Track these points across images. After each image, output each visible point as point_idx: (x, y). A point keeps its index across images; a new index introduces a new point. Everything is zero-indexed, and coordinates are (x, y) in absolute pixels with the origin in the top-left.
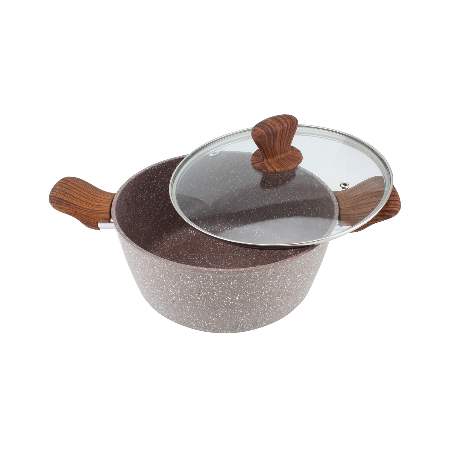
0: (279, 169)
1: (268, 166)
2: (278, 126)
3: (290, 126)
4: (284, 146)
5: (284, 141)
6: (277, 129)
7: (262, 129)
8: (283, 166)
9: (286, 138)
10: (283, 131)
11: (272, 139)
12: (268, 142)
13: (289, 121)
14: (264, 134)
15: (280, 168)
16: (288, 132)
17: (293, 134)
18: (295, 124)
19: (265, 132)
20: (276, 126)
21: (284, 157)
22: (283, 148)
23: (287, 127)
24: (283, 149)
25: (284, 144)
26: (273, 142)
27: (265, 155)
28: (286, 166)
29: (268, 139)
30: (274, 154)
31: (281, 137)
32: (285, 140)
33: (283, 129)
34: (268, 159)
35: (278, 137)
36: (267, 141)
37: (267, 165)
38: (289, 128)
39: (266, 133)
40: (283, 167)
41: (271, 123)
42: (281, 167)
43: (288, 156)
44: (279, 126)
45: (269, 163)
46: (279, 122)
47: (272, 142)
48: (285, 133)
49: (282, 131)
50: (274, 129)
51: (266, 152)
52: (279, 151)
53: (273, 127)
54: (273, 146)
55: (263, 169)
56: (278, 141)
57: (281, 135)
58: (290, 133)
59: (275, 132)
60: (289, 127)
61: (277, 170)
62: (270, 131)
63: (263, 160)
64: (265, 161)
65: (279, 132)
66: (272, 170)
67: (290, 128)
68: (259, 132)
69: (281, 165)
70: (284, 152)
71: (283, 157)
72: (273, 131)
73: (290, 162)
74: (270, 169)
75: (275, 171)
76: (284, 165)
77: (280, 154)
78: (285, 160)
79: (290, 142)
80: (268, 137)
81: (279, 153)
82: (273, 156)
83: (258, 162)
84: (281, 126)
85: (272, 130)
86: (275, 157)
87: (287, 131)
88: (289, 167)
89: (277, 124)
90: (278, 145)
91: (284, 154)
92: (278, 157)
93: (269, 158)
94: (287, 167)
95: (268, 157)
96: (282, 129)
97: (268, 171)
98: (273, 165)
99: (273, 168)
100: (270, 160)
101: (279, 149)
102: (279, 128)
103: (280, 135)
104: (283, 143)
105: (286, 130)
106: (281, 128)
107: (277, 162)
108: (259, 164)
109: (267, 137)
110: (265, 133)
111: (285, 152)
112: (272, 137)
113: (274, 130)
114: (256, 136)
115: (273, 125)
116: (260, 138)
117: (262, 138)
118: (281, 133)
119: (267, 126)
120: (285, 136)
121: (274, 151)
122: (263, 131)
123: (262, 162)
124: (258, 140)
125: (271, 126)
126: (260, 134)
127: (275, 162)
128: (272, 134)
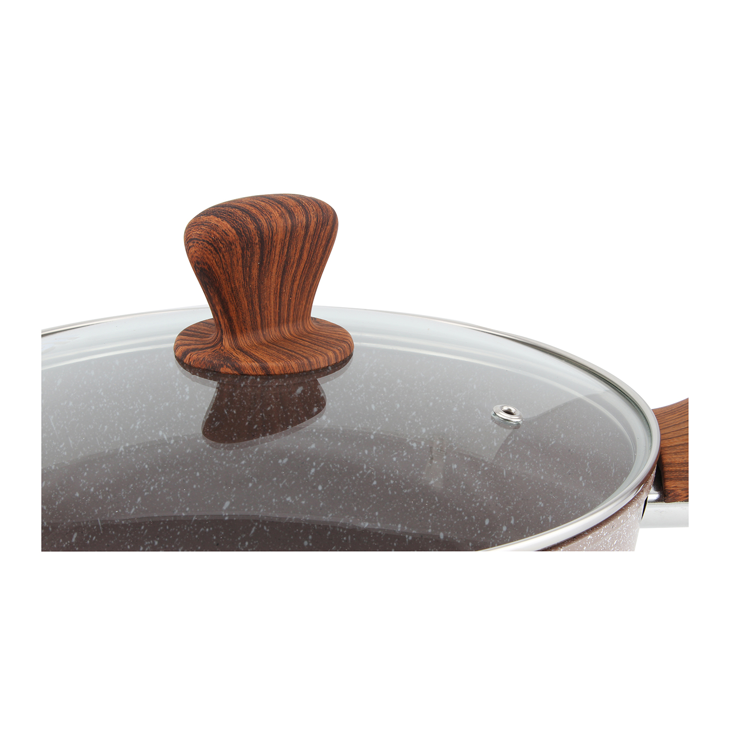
0: (281, 364)
1: (241, 357)
2: (276, 214)
3: (316, 224)
4: (294, 295)
5: (295, 276)
6: (274, 224)
7: (224, 219)
8: (291, 355)
9: (302, 265)
10: (291, 233)
11: (257, 257)
12: (240, 268)
13: (310, 208)
14: (231, 234)
15: (283, 360)
16: (307, 246)
17: (322, 259)
18: (330, 223)
19: (233, 227)
20: (271, 213)
21: (291, 334)
22: (290, 301)
23: (304, 222)
24: (289, 305)
25: (292, 289)
26: (260, 270)
27: (230, 320)
28: (303, 356)
29: (243, 256)
30: (259, 319)
31: (284, 258)
32: (296, 272)
33: (294, 226)
34: (239, 335)
35: (277, 258)
36: (240, 262)
37: (234, 354)
38: (311, 229)
39: (237, 232)
40: (290, 357)
41: (251, 205)
42: (284, 357)
43: (305, 333)
44: (282, 215)
45: (241, 350)
46: (279, 206)
47: (255, 272)
48: (300, 245)
49: (288, 235)
50: (263, 222)
51: (232, 308)
52: (274, 312)
53: (260, 217)
54: (259, 288)
55: (222, 366)
56: (274, 271)
57: (286, 250)
58: (315, 252)
59: (266, 231)
60: (313, 225)
61: (274, 365)
62: (252, 227)
63: (221, 340)
64: (226, 343)
65: (280, 236)
66: (256, 365)
67: (315, 230)
68: (215, 228)
69: (287, 353)
70: (291, 319)
71: (287, 335)
72: (259, 228)
73: (316, 347)
74: (246, 363)
75: (265, 368)
76: (295, 353)
77: (279, 323)
78: (297, 343)
79: (312, 285)
80: (243, 249)
81: (277, 319)
82: (254, 329)
83: (202, 349)
84: (287, 216)
85: (257, 223)
86: (260, 331)
87: (305, 238)
88: (313, 360)
89: (274, 209)
90: (273, 285)
91: (290, 324)
92: (273, 333)
93: (241, 332)
94: (306, 358)
95: (237, 330)
96: (289, 227)
97: (238, 369)
98: (256, 354)
99: (257, 360)
100: (244, 341)
101: (275, 303)
102: (281, 222)
103: (282, 248)
104: (290, 283)
105: (303, 233)
106: (286, 221)
107: (268, 347)
108: (206, 353)
109: (239, 248)
110: (234, 231)
111: (295, 320)
112: (257, 249)
113: (265, 225)
114: (204, 241)
115: (262, 210)
116: (215, 249)
117: (223, 250)
118: (287, 244)
119: (240, 213)
120: (297, 257)
121: (260, 309)
122: (229, 226)
123: (218, 348)
124: (210, 257)
125: (254, 211)
126: (215, 236)
127: (263, 344)
128: (257, 241)
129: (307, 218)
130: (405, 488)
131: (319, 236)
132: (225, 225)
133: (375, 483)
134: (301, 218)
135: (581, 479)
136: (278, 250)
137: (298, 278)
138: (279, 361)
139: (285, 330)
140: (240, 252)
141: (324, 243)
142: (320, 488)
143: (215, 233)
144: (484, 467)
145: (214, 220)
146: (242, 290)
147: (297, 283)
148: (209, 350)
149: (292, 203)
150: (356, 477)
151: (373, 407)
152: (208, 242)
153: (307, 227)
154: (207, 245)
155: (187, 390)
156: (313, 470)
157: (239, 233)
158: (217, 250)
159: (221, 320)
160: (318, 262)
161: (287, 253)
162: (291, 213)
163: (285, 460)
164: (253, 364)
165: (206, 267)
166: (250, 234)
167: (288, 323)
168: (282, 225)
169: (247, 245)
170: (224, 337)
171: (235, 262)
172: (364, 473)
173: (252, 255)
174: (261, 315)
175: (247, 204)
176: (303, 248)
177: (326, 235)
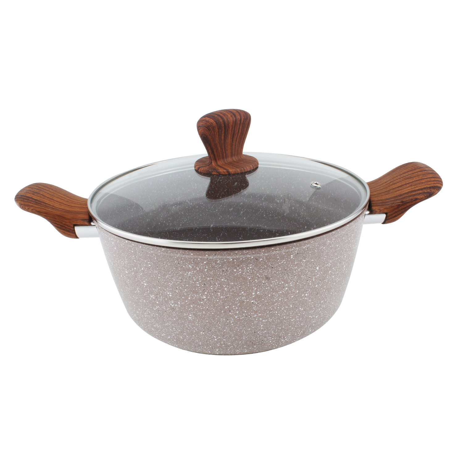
0: (234, 170)
1: (219, 168)
2: (229, 116)
3: (244, 119)
4: (237, 146)
5: (237, 139)
6: (229, 119)
7: (211, 118)
8: (237, 167)
9: (239, 134)
10: (235, 122)
11: (223, 132)
12: (218, 136)
13: (241, 113)
14: (214, 124)
16: (241, 127)
18: (249, 118)
19: (215, 121)
20: (227, 116)
22: (235, 148)
23: (240, 119)
24: (235, 149)
25: (236, 143)
26: (224, 137)
27: (214, 155)
28: (241, 167)
29: (218, 132)
30: (224, 155)
31: (233, 132)
32: (237, 137)
33: (236, 120)
34: (218, 161)
35: (230, 132)
37: (217, 167)
38: (242, 121)
39: (216, 123)
40: (237, 168)
41: (220, 113)
42: (235, 168)
43: (241, 159)
44: (231, 116)
45: (219, 166)
46: (231, 113)
47: (223, 138)
48: (238, 127)
49: (234, 123)
50: (225, 118)
51: (215, 151)
52: (230, 152)
53: (224, 117)
54: (224, 143)
55: (213, 172)
56: (229, 137)
57: (233, 129)
58: (243, 129)
59: (226, 122)
60: (242, 119)
61: (231, 170)
62: (221, 121)
63: (211, 163)
64: (213, 164)
65: (231, 124)
66: (225, 171)
67: (244, 121)
68: (208, 122)
69: (235, 166)
70: (236, 154)
71: (235, 160)
72: (224, 121)
73: (246, 164)
74: (221, 170)
75: (228, 172)
77: (232, 156)
78: (239, 163)
80: (218, 129)
81: (231, 154)
82: (223, 158)
83: (204, 166)
84: (233, 116)
85: (223, 119)
86: (225, 159)
88: (245, 168)
89: (229, 114)
90: (229, 142)
91: (236, 156)
92: (230, 159)
93: (219, 159)
95: (217, 159)
96: (234, 120)
97: (219, 172)
98: (225, 167)
99: (225, 169)
100: (220, 163)
101: (230, 149)
102: (231, 119)
103: (232, 128)
104: (235, 141)
105: (239, 122)
106: (233, 118)
108: (206, 168)
109: (217, 129)
112: (223, 129)
113: (226, 120)
114: (204, 126)
115: (224, 115)
116: (208, 129)
117: (211, 129)
118: (234, 126)
119: (216, 116)
120: (237, 131)
121: (225, 151)
122: (213, 121)
123: (210, 166)
124: (207, 132)
125: (221, 115)
126: (208, 125)
127: (227, 164)
128: (223, 126)
129: (240, 117)
130: (275, 217)
131: (245, 124)
132: (211, 121)
133: (265, 216)
134: (238, 117)
135: (340, 209)
136: (231, 129)
137: (238, 139)
138: (233, 169)
139: (234, 158)
140: (217, 130)
141: (247, 126)
142: (245, 218)
143: (208, 123)
144: (304, 208)
145: (207, 119)
146: (218, 144)
147: (237, 141)
148: (207, 166)
149: (235, 112)
150: (258, 214)
151: (263, 188)
152: (206, 127)
153: (241, 120)
154: (205, 128)
155: (196, 185)
156: (242, 212)
157: (217, 123)
158: (209, 130)
159: (211, 155)
160: (245, 133)
161: (234, 130)
162: (235, 115)
163: (232, 209)
164: (224, 170)
165: (205, 136)
166: (221, 123)
167: (235, 156)
168: (232, 120)
169: (220, 127)
170: (212, 161)
171: (216, 134)
172: (260, 212)
173: (222, 131)
174: (225, 153)
175: (219, 112)
176: (239, 128)
177: (247, 123)
